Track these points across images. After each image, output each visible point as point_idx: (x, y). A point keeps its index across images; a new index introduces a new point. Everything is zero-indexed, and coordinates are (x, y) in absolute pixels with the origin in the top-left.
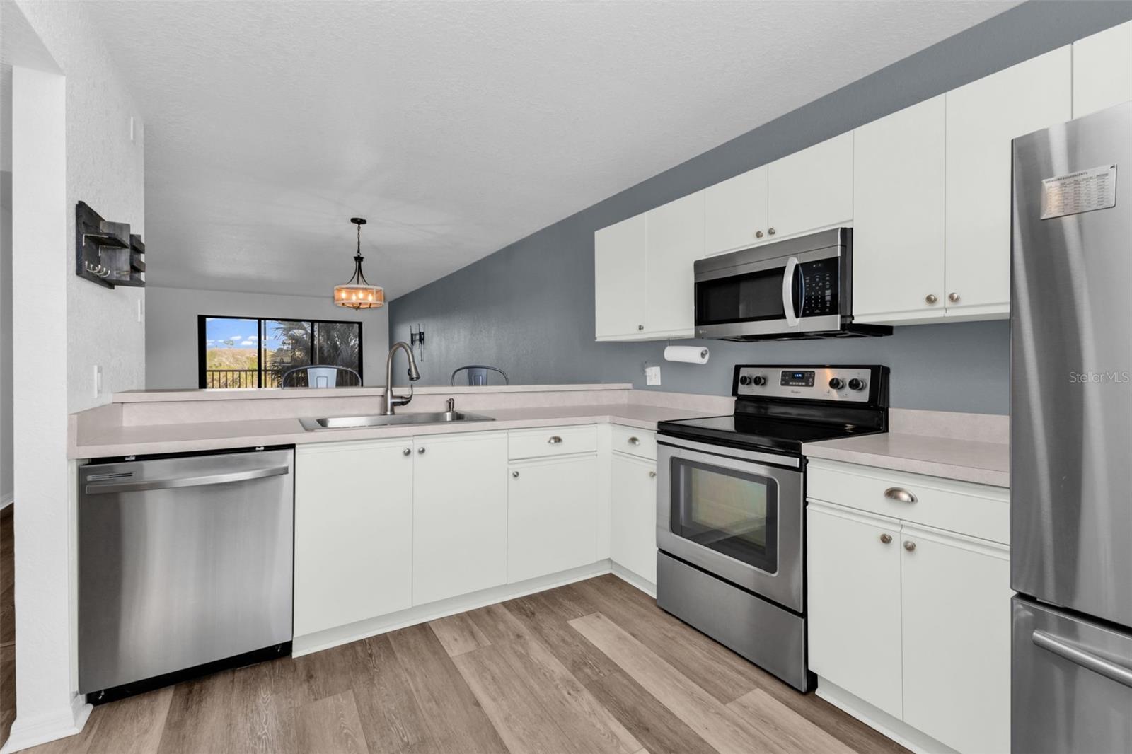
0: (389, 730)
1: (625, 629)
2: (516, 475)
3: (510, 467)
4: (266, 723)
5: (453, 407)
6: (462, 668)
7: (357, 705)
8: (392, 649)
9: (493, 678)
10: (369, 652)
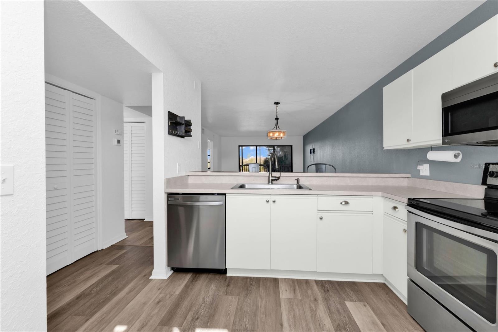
0: (243, 319)
1: (379, 319)
2: (321, 218)
3: (318, 214)
4: (208, 297)
5: (299, 182)
6: (283, 304)
7: (238, 303)
8: (260, 285)
9: (294, 316)
10: (251, 283)
